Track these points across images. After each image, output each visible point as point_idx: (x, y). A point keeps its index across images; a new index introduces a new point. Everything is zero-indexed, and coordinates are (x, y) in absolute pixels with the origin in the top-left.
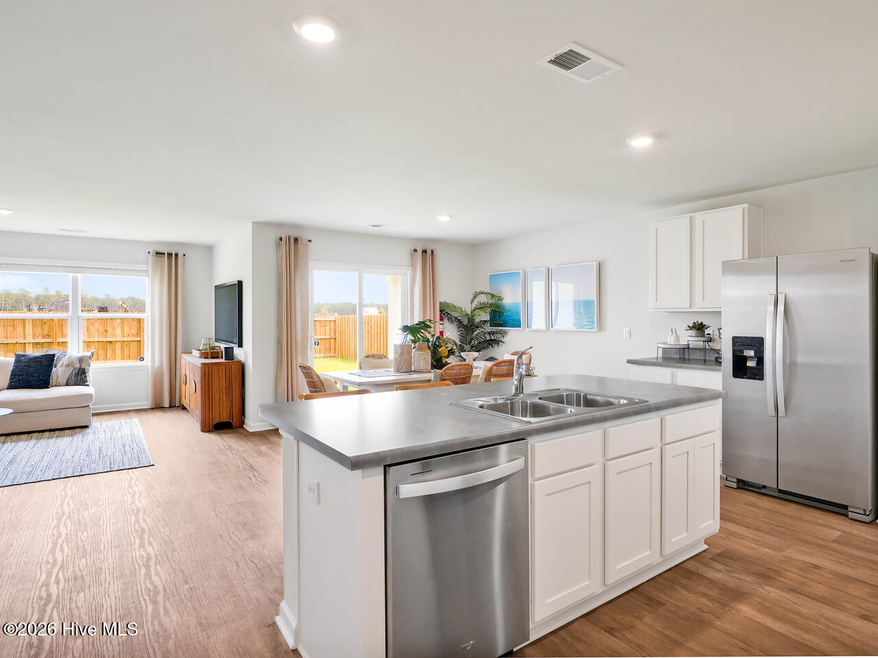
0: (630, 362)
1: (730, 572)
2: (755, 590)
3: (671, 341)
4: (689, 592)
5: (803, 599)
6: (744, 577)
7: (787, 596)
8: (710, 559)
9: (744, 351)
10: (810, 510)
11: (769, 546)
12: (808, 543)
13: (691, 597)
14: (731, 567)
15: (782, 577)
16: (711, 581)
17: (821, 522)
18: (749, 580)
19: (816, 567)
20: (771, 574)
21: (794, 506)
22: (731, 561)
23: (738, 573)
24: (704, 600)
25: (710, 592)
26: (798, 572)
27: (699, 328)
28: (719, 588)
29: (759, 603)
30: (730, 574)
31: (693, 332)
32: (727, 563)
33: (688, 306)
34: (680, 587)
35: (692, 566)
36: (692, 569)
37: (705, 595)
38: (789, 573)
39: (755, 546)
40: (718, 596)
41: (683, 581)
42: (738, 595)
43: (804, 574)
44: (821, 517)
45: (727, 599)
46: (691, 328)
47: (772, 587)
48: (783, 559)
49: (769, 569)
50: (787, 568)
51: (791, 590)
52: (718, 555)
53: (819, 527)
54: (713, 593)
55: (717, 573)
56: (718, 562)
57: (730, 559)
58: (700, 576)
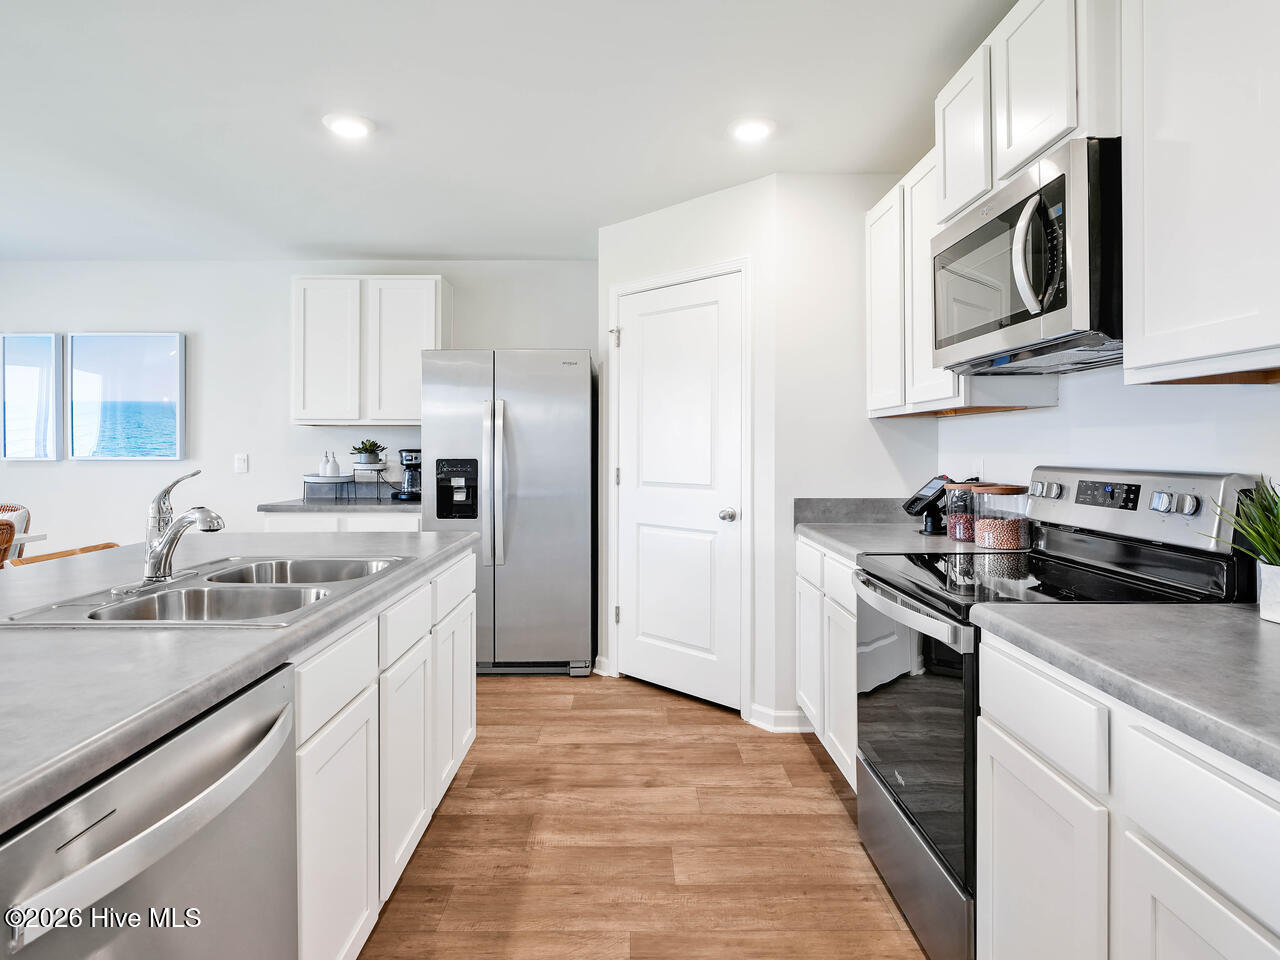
0: (262, 508)
1: (500, 794)
2: (541, 805)
3: (325, 472)
4: (472, 849)
5: (591, 792)
6: (519, 794)
7: (573, 795)
8: (468, 787)
9: (453, 479)
10: (532, 679)
11: (520, 741)
12: (554, 719)
13: (478, 855)
14: (498, 787)
15: (555, 774)
16: (487, 818)
17: (549, 689)
18: (526, 795)
19: (577, 746)
20: (543, 775)
21: (513, 679)
22: (493, 778)
23: (510, 792)
24: (496, 851)
25: (496, 836)
26: (567, 760)
27: (371, 450)
28: (504, 823)
29: (555, 820)
30: (503, 797)
31: (363, 457)
32: (490, 784)
33: (357, 417)
34: (457, 847)
35: (454, 807)
36: (455, 813)
37: (493, 843)
38: (559, 767)
39: (503, 746)
40: (509, 835)
41: (456, 836)
42: (527, 822)
43: (573, 761)
44: (545, 683)
45: (520, 834)
46: (359, 451)
47: (552, 791)
48: (542, 750)
49: (537, 770)
50: (552, 760)
51: (574, 786)
52: (474, 776)
53: (551, 697)
54: (500, 834)
55: (486, 804)
56: (480, 787)
57: (491, 776)
58: (471, 817)
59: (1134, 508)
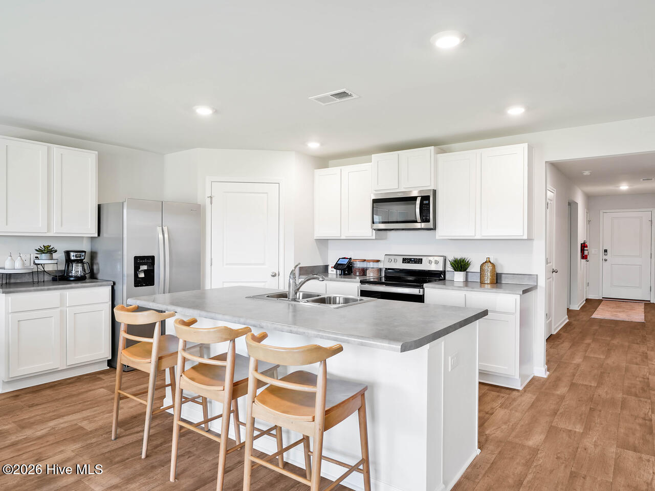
27: (48, 251)
59: (421, 263)
